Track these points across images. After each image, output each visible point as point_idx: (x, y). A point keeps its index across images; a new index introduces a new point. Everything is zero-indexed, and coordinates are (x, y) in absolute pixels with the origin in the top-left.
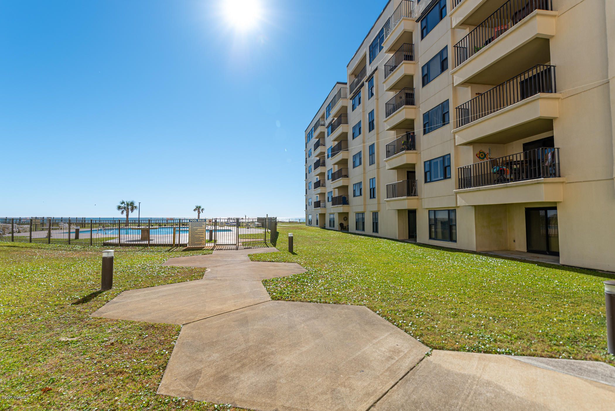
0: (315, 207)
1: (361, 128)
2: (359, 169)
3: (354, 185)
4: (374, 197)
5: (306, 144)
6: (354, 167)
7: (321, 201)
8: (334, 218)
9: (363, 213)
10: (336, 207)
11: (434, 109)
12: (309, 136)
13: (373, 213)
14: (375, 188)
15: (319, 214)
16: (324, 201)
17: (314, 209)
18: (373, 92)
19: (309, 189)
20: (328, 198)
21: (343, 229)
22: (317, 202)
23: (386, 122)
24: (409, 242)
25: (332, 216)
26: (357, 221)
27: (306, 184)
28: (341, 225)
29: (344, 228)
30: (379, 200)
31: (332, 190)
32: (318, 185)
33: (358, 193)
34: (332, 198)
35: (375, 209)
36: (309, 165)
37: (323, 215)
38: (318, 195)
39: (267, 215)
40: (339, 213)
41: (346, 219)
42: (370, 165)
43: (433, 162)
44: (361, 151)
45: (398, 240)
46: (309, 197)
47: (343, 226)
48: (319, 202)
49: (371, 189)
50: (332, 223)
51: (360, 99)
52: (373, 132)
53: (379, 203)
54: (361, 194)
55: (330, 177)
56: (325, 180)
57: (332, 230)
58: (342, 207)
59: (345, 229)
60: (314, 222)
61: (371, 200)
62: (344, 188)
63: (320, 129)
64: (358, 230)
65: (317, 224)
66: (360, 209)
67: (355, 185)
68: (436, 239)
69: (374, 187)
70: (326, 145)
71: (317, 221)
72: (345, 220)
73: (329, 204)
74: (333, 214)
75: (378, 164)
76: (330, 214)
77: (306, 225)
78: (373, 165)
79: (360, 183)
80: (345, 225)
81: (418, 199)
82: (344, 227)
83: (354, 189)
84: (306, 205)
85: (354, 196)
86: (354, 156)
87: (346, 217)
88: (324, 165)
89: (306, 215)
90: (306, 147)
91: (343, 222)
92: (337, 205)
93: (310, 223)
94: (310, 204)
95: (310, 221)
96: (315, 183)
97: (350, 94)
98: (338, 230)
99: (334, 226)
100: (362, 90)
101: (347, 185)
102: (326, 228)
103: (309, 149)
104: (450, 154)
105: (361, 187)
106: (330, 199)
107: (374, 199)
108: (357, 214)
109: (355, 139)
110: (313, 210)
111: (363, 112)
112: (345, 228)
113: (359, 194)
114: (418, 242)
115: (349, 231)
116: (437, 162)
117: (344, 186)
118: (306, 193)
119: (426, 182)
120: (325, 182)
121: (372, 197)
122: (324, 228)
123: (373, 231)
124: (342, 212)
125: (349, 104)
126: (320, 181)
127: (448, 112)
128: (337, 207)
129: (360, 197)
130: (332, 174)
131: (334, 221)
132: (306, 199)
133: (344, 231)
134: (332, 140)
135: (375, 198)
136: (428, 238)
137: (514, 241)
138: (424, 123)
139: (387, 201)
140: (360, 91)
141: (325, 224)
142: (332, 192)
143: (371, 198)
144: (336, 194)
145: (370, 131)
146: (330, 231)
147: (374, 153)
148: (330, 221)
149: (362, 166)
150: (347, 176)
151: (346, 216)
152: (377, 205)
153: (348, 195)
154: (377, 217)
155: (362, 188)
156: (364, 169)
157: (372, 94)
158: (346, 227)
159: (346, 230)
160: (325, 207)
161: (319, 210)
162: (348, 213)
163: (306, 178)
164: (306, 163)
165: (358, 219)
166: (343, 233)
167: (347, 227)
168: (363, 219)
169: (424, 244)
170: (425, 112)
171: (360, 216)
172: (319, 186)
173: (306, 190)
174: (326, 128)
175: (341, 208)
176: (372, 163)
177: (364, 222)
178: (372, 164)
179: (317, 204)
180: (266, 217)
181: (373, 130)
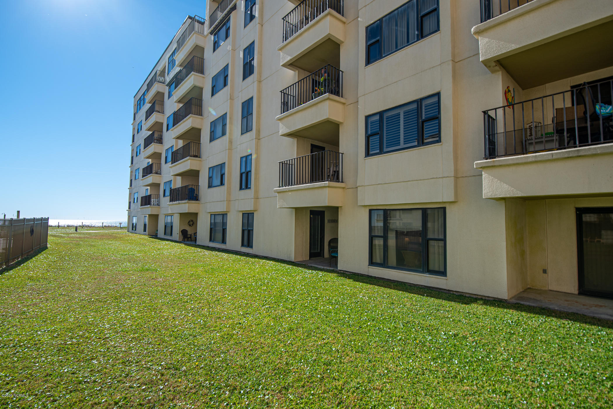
0: (141, 206)
1: (227, 76)
2: (221, 143)
3: (209, 168)
4: (247, 187)
5: (135, 114)
6: (212, 139)
7: (152, 196)
8: (172, 223)
9: (224, 215)
10: (176, 204)
11: (396, 12)
12: (140, 104)
13: (243, 214)
14: (250, 171)
15: (149, 215)
16: (158, 196)
17: (141, 208)
18: (253, 14)
19: (135, 179)
20: (165, 191)
21: (186, 239)
22: (146, 197)
23: (284, 50)
24: (319, 267)
25: (169, 219)
26: (213, 227)
27: (131, 172)
28: (184, 233)
29: (188, 238)
30: (256, 192)
31: (172, 178)
32: (148, 171)
33: (217, 181)
34: (171, 191)
35: (249, 208)
36: (137, 145)
37: (154, 218)
38: (149, 188)
39: (18, 212)
40: (181, 214)
41: (191, 223)
42: (242, 134)
43: (386, 115)
44: (226, 113)
45: (294, 262)
46: (134, 191)
47: (187, 235)
48: (150, 196)
49: (241, 175)
50: (169, 229)
51: (228, 29)
52: (250, 79)
53: (257, 198)
54: (222, 184)
55: (169, 159)
56: (160, 164)
57: (168, 240)
58: (187, 204)
59: (190, 239)
60: (140, 228)
61: (243, 192)
62: (194, 174)
63: (156, 88)
64: (213, 242)
65: (145, 230)
66: (220, 208)
67: (211, 169)
68: (384, 264)
69: (248, 170)
70: (165, 112)
71: (145, 225)
72: (190, 225)
73: (165, 201)
74: (171, 215)
75: (258, 131)
76: (167, 215)
77: (128, 231)
78: (248, 134)
79: (222, 166)
80: (189, 233)
81: (344, 188)
82: (189, 236)
83: (211, 175)
84: (130, 203)
85: (210, 186)
86: (213, 123)
87: (192, 221)
88: (160, 141)
89: (129, 217)
90: (134, 119)
91: (187, 228)
92: (178, 200)
93: (133, 228)
94: (136, 201)
95: (135, 224)
96: (143, 169)
97: (210, 27)
98: (178, 239)
99: (171, 235)
100: (232, 15)
101: (197, 169)
102: (158, 236)
103: (138, 121)
104: (438, 94)
105: (223, 172)
106: (168, 193)
107: (247, 191)
108: (214, 215)
109: (216, 96)
110: (139, 210)
111: (234, 50)
112: (191, 237)
113: (219, 183)
114: (339, 268)
115: (198, 243)
116: (399, 115)
117: (192, 170)
118: (131, 185)
119: (368, 154)
120: (160, 167)
121: (243, 187)
122: (155, 236)
123: (243, 245)
124: (187, 212)
125: (208, 42)
126: (152, 164)
127: (436, 10)
128: (179, 203)
129: (222, 187)
130: (172, 153)
131: (172, 227)
132: (130, 194)
133: (188, 243)
134: (175, 101)
135: (250, 188)
136: (368, 264)
137: (545, 271)
138: (369, 43)
139: (278, 192)
140: (229, 19)
141: (157, 231)
142: (171, 181)
143: (241, 188)
144: (178, 183)
145: (244, 78)
146: (164, 242)
147: (252, 114)
148: (165, 226)
149: (226, 138)
150: (197, 156)
151: (192, 219)
152: (253, 200)
153: (198, 186)
154: (250, 221)
155: (224, 174)
156: (231, 142)
157: (252, 17)
158: (191, 235)
159: (191, 241)
160: (158, 205)
161: (149, 210)
162: (196, 214)
163: (132, 163)
164: (133, 141)
165: (215, 223)
166: (186, 246)
167: (193, 236)
168: (224, 224)
169: (355, 274)
170: (372, 22)
171: (219, 219)
172: (151, 172)
173: (131, 181)
174: (167, 85)
175: (185, 206)
176: (246, 128)
177: (226, 229)
178: (247, 131)
179: (146, 201)
180: (15, 217)
181: (252, 76)
